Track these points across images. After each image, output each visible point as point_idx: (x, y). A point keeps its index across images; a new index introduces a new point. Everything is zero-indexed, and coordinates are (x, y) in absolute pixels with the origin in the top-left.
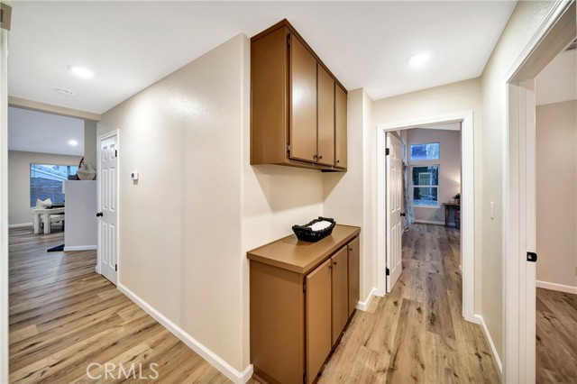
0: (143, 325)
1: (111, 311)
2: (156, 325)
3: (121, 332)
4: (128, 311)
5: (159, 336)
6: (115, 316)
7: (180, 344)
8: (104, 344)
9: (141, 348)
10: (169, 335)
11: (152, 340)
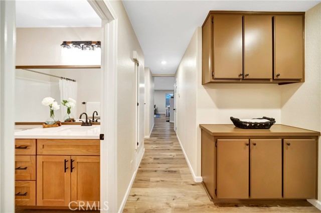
0: (178, 149)
1: (172, 141)
2: (181, 150)
3: (171, 147)
4: (176, 143)
5: (180, 153)
6: (172, 143)
7: (184, 159)
8: (167, 148)
9: (174, 154)
10: (183, 155)
11: (177, 153)
